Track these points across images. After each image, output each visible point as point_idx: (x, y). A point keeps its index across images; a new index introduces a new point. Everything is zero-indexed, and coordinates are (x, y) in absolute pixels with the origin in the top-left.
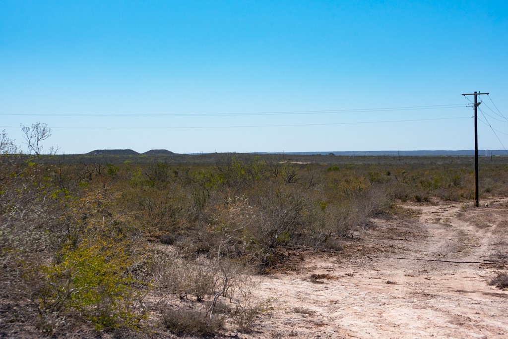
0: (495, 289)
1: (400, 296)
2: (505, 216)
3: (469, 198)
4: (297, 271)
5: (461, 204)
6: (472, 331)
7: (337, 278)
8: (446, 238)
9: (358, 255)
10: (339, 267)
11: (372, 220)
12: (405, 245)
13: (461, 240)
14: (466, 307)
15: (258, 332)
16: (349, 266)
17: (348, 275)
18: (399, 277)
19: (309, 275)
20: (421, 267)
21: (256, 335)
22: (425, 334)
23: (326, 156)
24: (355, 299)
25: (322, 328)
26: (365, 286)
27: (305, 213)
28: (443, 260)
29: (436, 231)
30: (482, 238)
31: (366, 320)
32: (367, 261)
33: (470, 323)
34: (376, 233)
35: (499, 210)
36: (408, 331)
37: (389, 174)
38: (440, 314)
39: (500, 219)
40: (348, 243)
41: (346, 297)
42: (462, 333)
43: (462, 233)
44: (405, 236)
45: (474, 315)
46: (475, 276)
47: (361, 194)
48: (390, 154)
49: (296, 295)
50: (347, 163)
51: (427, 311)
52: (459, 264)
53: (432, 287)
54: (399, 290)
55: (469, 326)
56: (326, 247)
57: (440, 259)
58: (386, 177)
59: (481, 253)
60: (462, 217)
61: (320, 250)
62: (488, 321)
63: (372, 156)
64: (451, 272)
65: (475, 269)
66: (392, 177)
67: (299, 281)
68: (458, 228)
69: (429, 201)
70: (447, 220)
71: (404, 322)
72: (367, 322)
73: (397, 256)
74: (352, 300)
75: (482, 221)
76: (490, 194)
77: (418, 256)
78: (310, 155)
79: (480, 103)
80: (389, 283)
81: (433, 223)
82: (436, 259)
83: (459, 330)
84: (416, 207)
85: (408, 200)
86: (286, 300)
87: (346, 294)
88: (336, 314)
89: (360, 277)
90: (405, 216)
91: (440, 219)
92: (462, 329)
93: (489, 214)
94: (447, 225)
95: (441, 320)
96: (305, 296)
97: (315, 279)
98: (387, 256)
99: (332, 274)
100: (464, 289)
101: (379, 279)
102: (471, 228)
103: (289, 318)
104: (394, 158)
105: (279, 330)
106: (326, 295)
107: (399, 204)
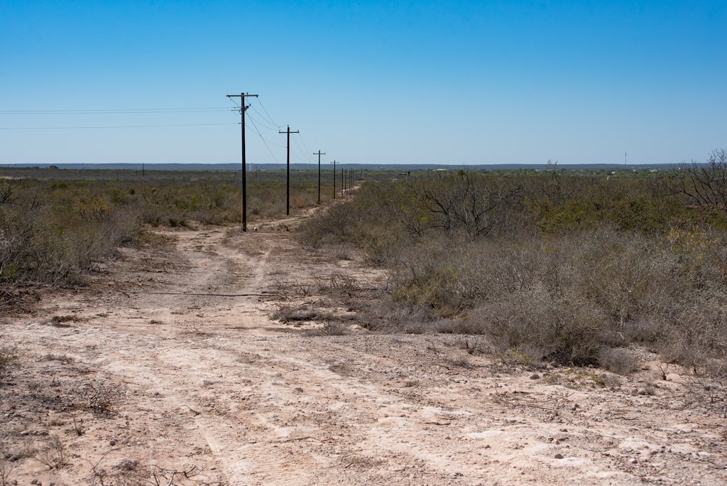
0: (278, 324)
1: (169, 337)
2: (278, 242)
3: (235, 221)
4: (33, 313)
5: (225, 228)
6: (264, 369)
7: (87, 320)
8: (213, 269)
9: (111, 291)
10: (88, 306)
11: (119, 249)
12: (166, 278)
13: (231, 270)
14: (253, 344)
15: (10, 384)
16: (100, 305)
17: (101, 316)
18: (166, 316)
19: (50, 317)
20: (190, 302)
21: (8, 388)
22: (213, 375)
23: (46, 169)
24: (117, 343)
25: (90, 376)
26: (124, 328)
27: (37, 241)
28: (215, 293)
29: (200, 261)
30: (255, 267)
31: (139, 364)
32: (123, 298)
33: (261, 361)
34: (126, 264)
35: (270, 234)
36: (192, 373)
37: (133, 192)
38: (225, 353)
39: (273, 245)
40: (95, 278)
41: (106, 341)
42: (254, 372)
43: (231, 263)
44: (163, 267)
45: (262, 352)
46: (255, 310)
47: (102, 217)
48: (132, 168)
49: (40, 341)
50: (75, 178)
51: (209, 351)
52: (235, 298)
53: (206, 325)
54: (168, 330)
55: (260, 364)
56: (69, 282)
57: (211, 293)
58: (131, 197)
59: (257, 285)
60: (228, 244)
61: (61, 287)
62: (278, 358)
63: (108, 170)
64: (227, 307)
65: (254, 302)
66: (138, 195)
67: (36, 325)
68: (225, 256)
69: (187, 226)
70: (211, 247)
71: (186, 364)
72: (141, 366)
73: (158, 291)
74: (113, 343)
75: (253, 247)
76: (257, 217)
77: (185, 290)
78: (24, 168)
79: (248, 107)
80: (153, 322)
81: (194, 251)
82: (206, 293)
83: (250, 369)
84: (171, 233)
85: (160, 224)
86: (29, 347)
87: (103, 337)
88: (99, 360)
89: (116, 317)
90: (159, 243)
91: (201, 247)
92: (252, 368)
93: (259, 240)
94: (211, 253)
95: (228, 360)
96: (52, 342)
97: (58, 322)
98: (146, 292)
99: (79, 315)
100: (243, 326)
101: (140, 319)
102: (240, 256)
103: (45, 366)
104: (137, 172)
105: (36, 380)
106: (79, 340)
107: (149, 229)
